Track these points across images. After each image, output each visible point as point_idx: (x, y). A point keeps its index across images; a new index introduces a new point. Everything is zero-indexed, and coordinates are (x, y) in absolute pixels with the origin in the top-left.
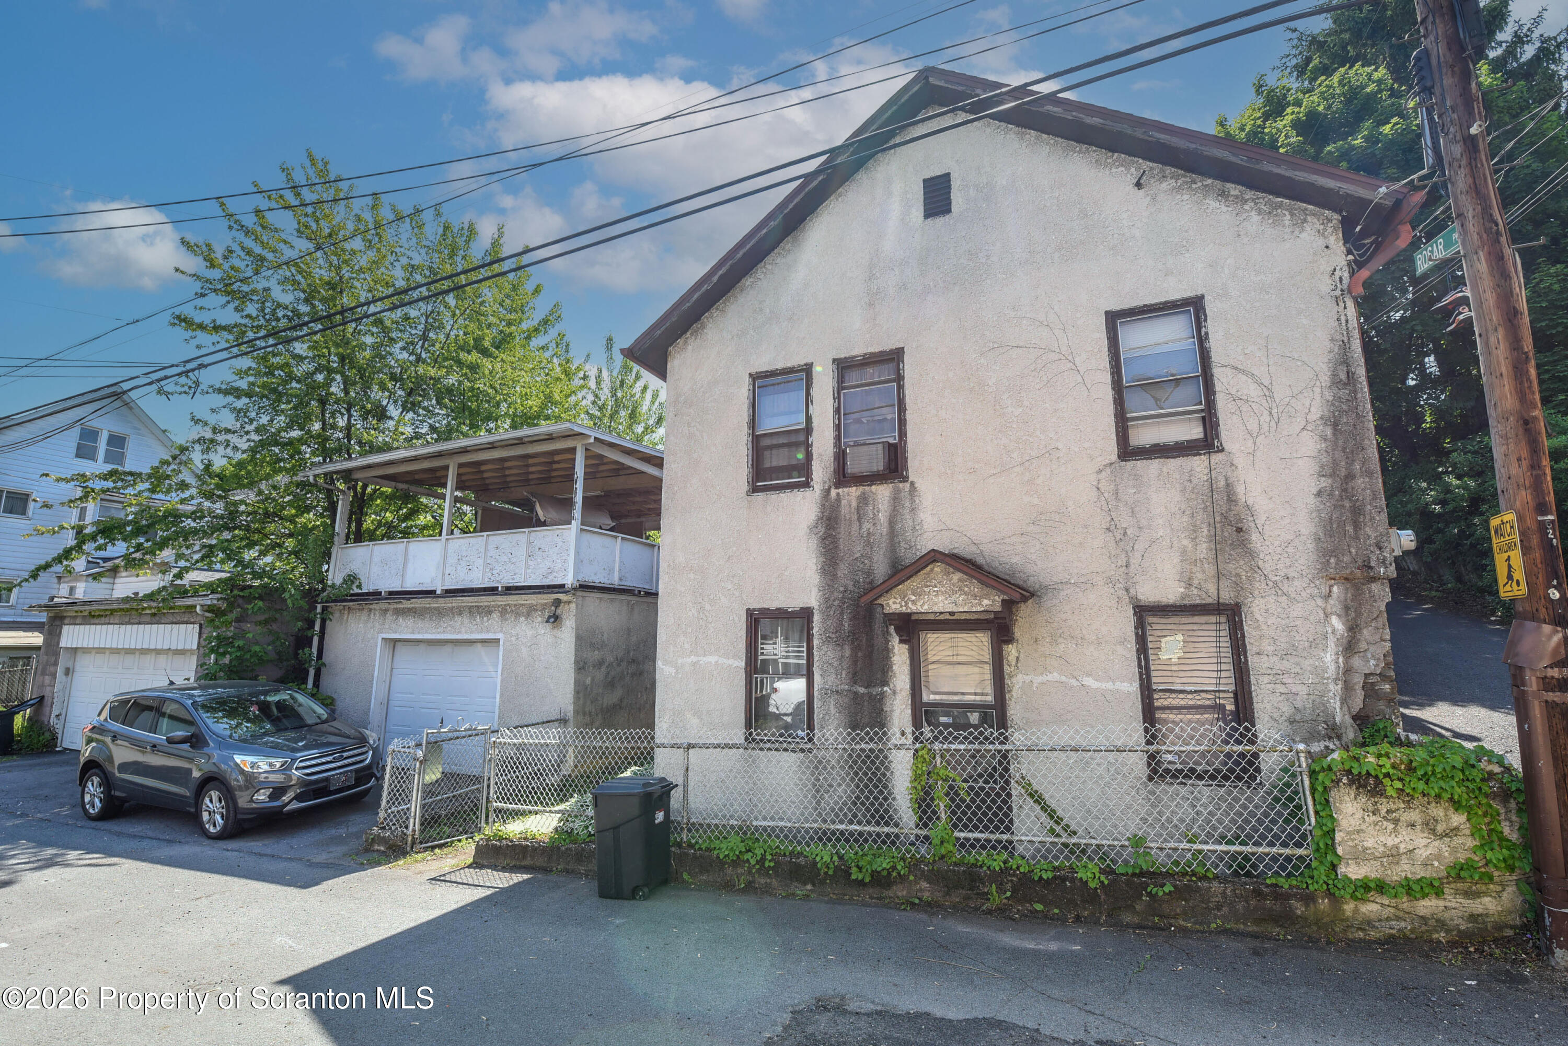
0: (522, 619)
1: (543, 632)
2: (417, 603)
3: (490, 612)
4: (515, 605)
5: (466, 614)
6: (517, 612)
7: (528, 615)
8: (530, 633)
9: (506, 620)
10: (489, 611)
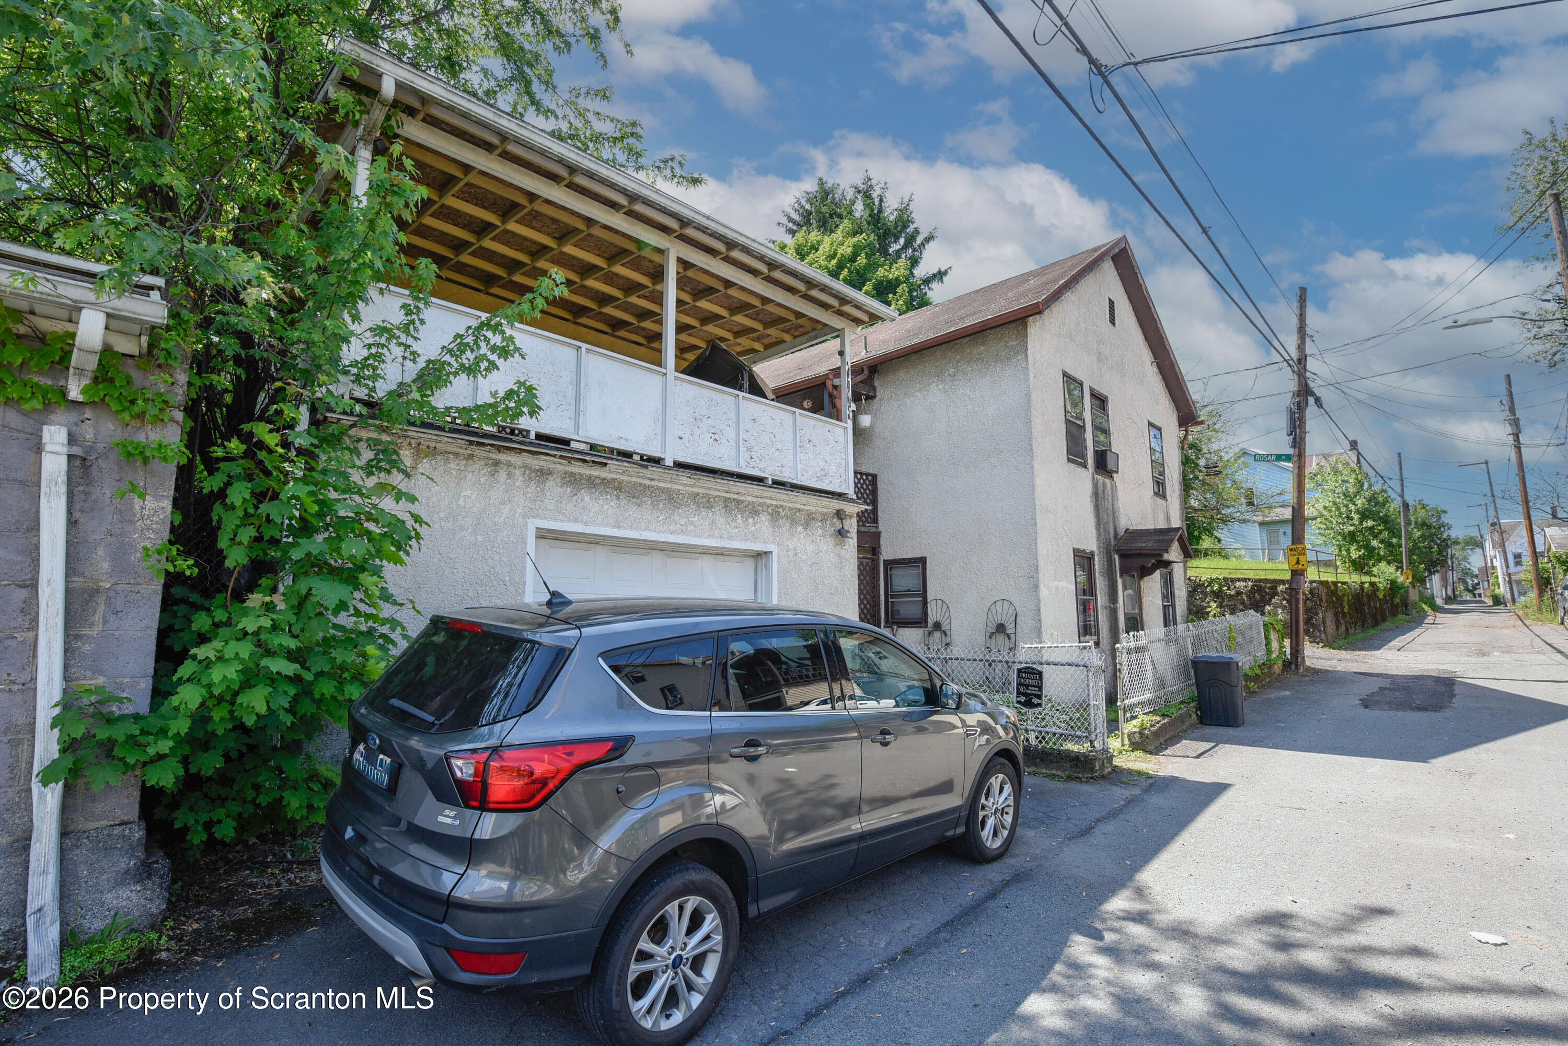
0: (800, 529)
1: (825, 548)
2: (614, 470)
3: (755, 513)
4: (791, 509)
5: (719, 510)
6: (793, 517)
7: (806, 526)
8: (811, 548)
9: (779, 527)
10: (753, 511)
